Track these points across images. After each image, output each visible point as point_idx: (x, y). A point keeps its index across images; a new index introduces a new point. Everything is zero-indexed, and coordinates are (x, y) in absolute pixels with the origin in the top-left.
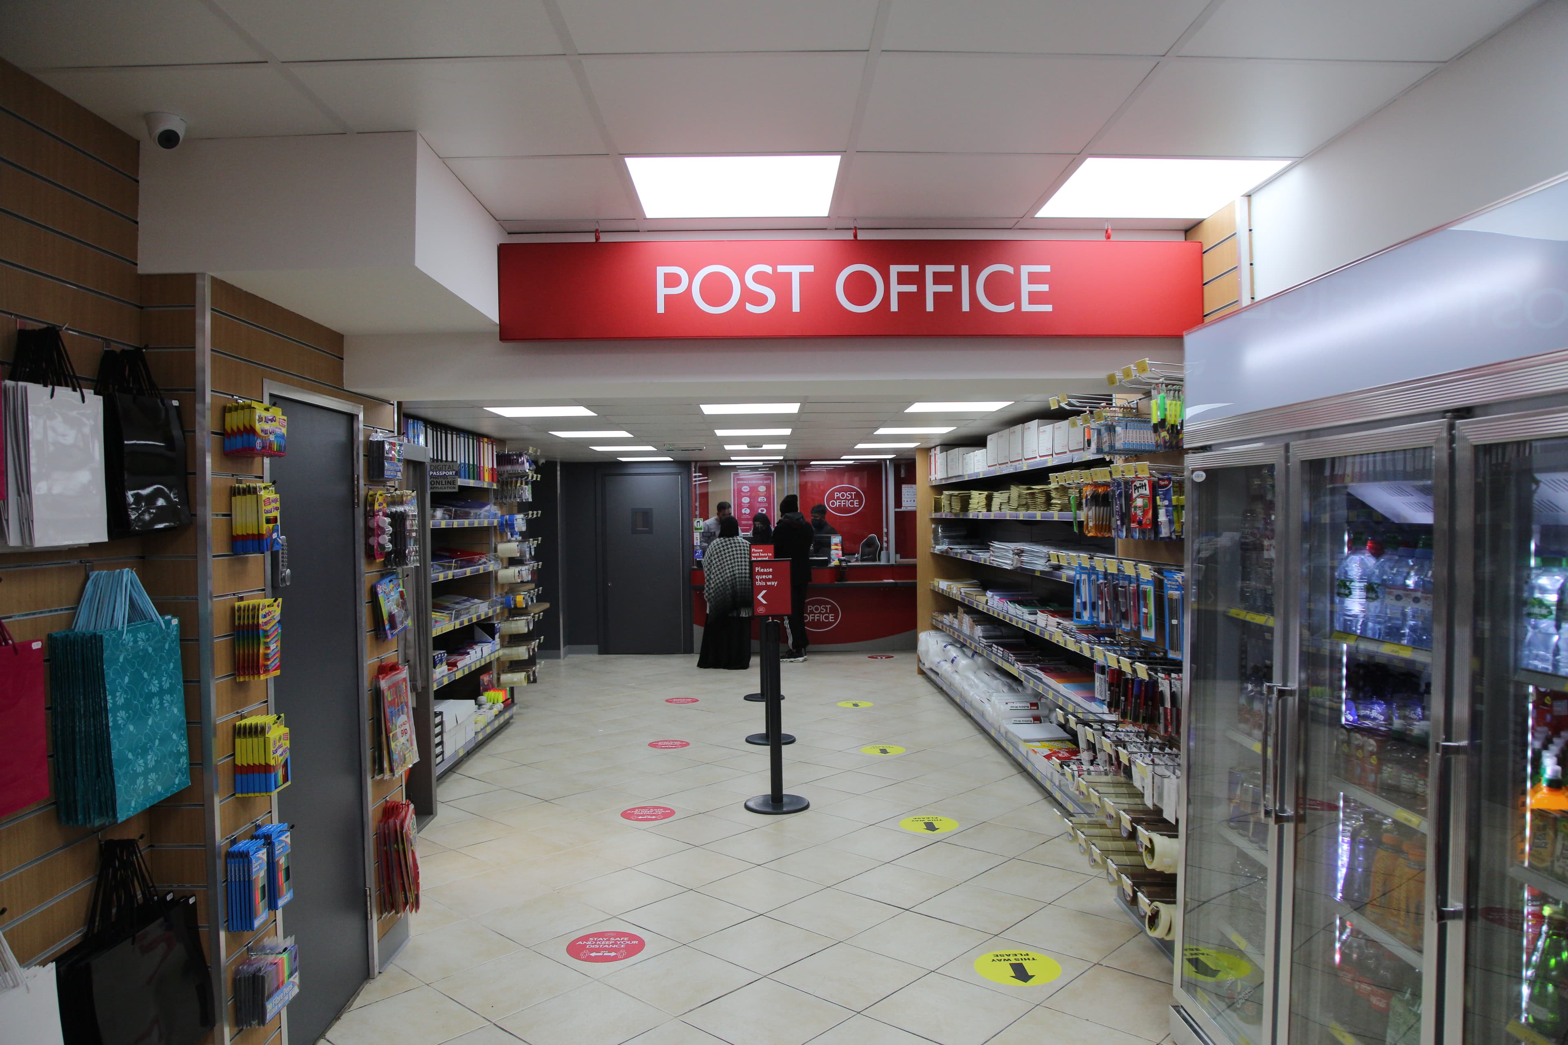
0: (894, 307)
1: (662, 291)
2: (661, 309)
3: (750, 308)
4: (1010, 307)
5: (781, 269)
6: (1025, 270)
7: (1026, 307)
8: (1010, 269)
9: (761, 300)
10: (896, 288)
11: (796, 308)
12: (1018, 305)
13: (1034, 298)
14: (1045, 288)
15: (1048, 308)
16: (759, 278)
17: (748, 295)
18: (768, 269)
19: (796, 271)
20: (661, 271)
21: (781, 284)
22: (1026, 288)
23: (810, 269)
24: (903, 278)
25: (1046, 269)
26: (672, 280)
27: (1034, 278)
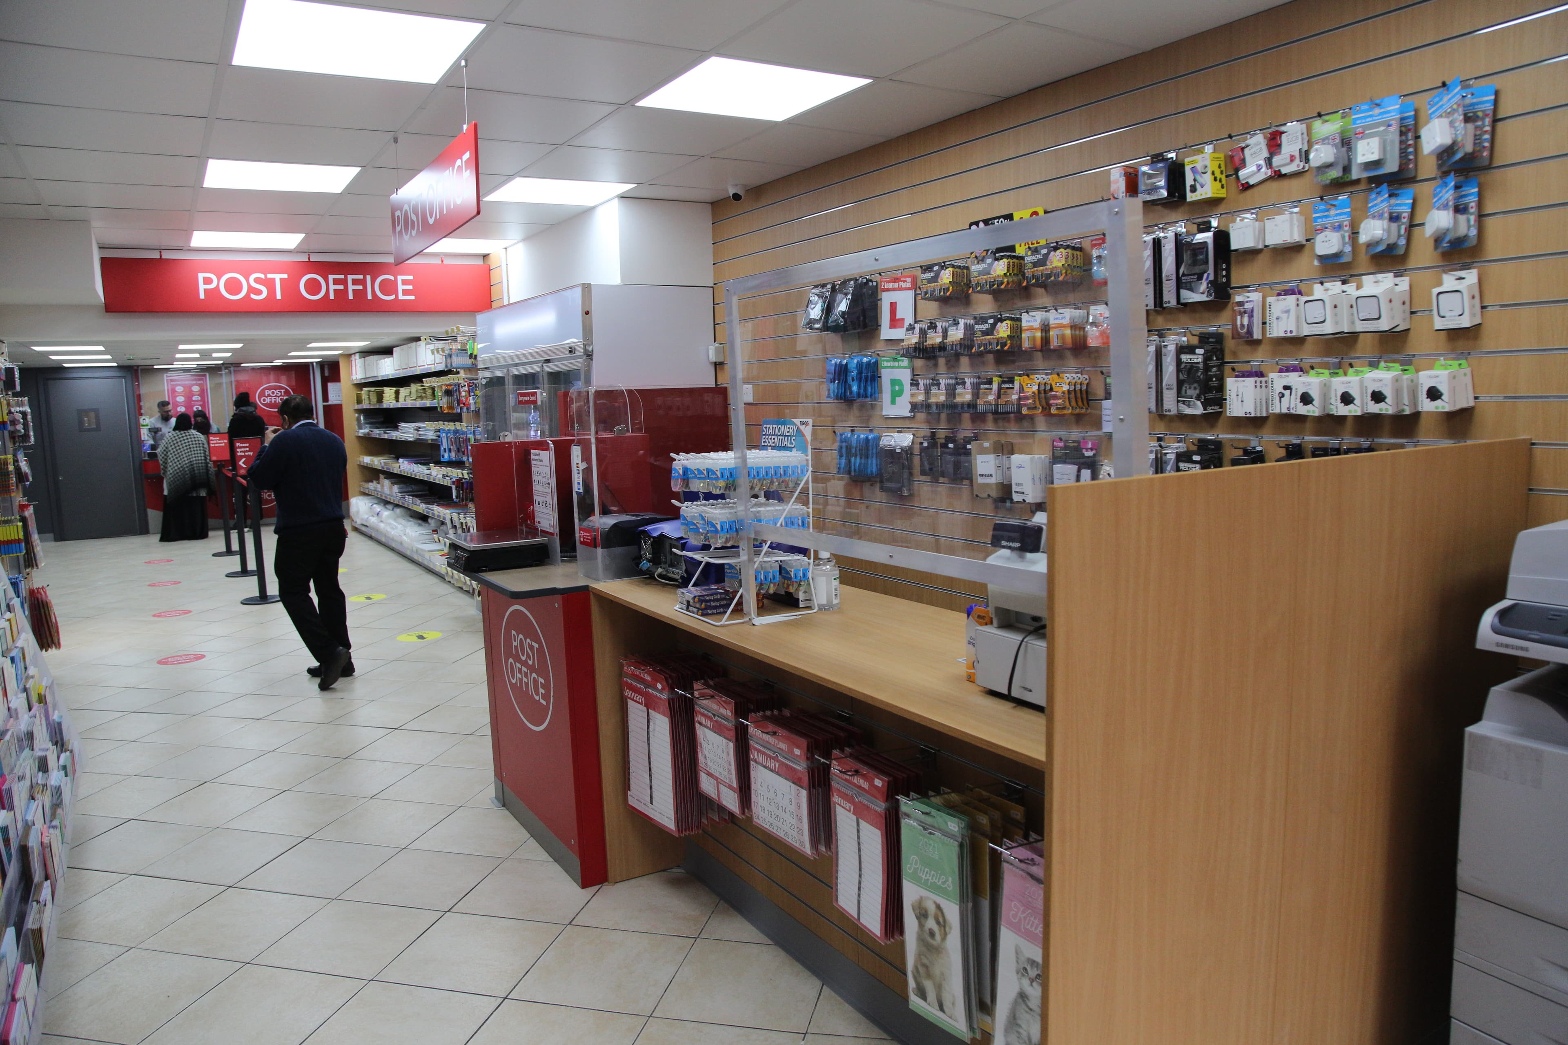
0: (332, 297)
1: (202, 287)
2: (202, 296)
3: (253, 296)
4: (393, 297)
5: (269, 276)
6: (400, 278)
7: (401, 297)
8: (392, 278)
9: (259, 292)
10: (332, 287)
11: (279, 297)
12: (397, 296)
13: (405, 292)
14: (410, 287)
15: (413, 298)
16: (257, 280)
17: (251, 290)
18: (262, 276)
19: (278, 277)
20: (201, 276)
21: (270, 284)
22: (401, 287)
23: (285, 276)
24: (336, 282)
25: (411, 277)
26: (208, 281)
27: (404, 282)
